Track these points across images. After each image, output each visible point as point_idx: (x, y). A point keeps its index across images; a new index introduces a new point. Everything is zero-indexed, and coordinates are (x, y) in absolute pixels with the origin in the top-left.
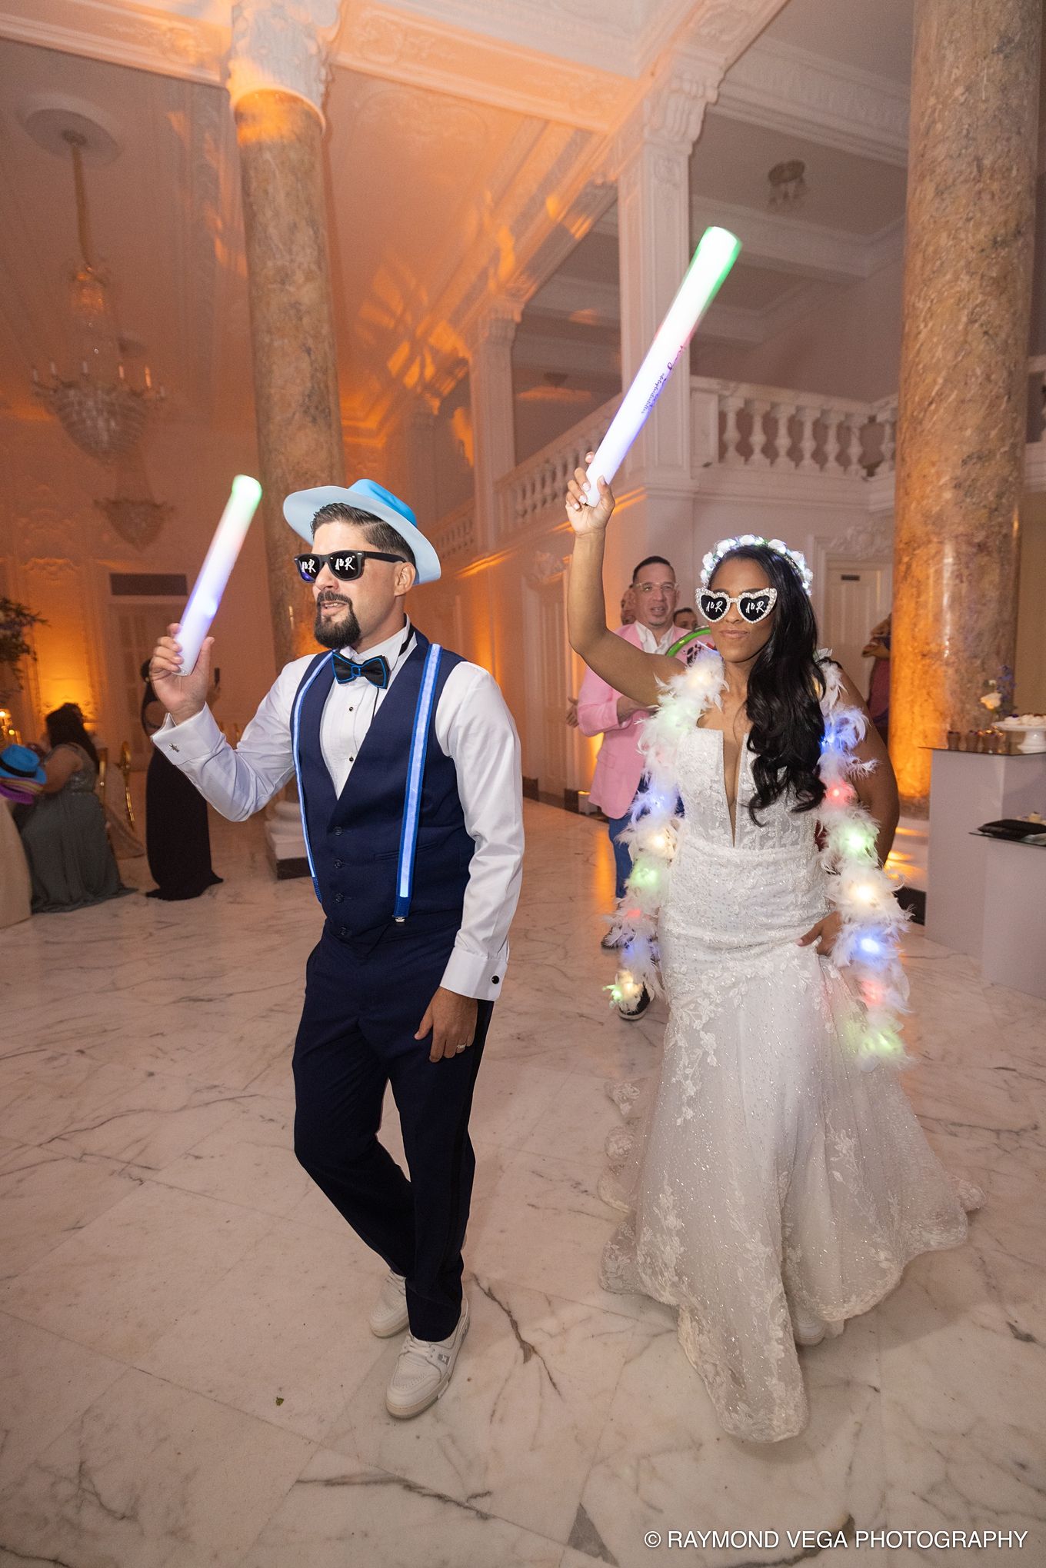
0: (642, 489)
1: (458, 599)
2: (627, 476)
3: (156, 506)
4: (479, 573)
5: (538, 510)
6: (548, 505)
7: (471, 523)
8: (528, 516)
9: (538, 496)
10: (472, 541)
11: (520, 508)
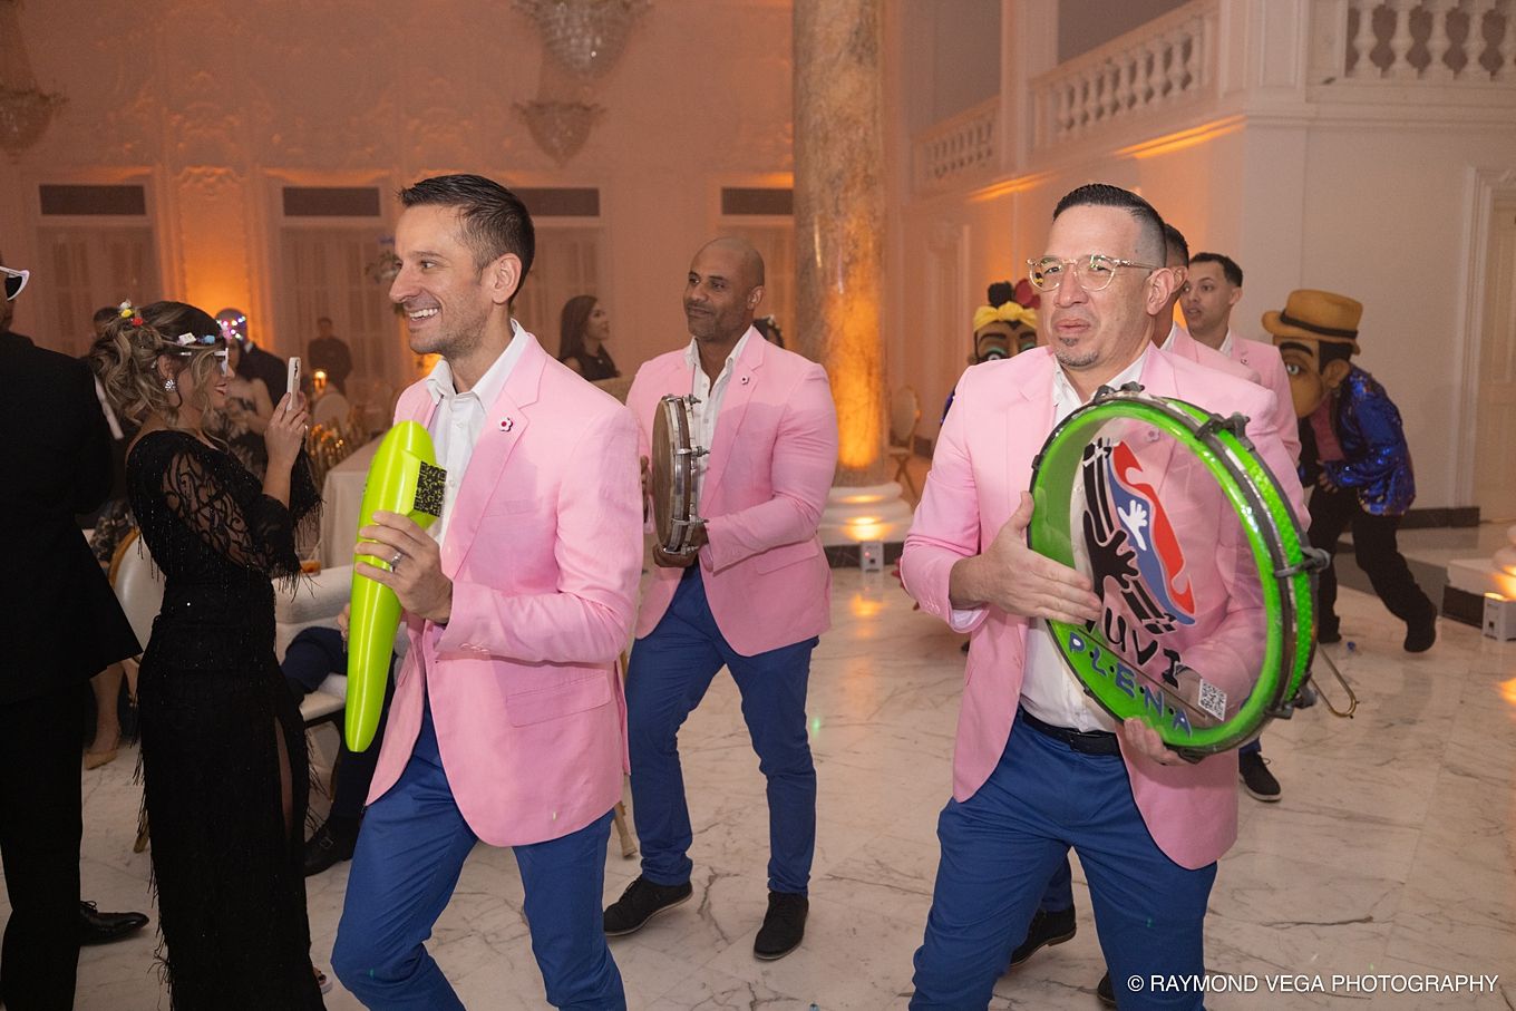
0: (1241, 116)
1: (966, 229)
2: (1221, 96)
3: (587, 109)
4: (1000, 199)
5: (1091, 123)
6: (1105, 118)
7: (990, 126)
8: (1076, 129)
9: (1092, 105)
10: (990, 153)
11: (1064, 116)
